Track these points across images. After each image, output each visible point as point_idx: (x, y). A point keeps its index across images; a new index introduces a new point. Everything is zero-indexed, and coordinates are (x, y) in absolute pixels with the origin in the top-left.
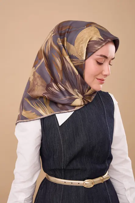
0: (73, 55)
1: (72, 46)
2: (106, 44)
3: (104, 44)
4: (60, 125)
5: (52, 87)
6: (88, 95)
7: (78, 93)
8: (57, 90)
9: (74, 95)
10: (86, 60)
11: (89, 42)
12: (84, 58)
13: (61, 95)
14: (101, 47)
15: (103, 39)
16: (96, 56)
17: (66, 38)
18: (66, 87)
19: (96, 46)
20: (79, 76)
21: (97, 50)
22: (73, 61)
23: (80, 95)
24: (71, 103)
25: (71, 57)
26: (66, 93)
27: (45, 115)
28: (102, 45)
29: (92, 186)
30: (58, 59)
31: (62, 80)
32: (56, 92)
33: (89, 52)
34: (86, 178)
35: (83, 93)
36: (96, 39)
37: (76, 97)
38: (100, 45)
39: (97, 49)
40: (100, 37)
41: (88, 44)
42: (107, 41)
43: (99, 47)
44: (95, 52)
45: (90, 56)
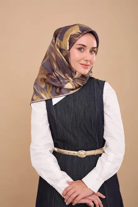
0: (63, 48)
1: (62, 42)
2: (83, 35)
3: (81, 36)
5: (52, 75)
6: (76, 79)
8: (55, 77)
10: (69, 50)
11: (70, 36)
12: (68, 48)
13: (57, 80)
14: (79, 38)
15: (81, 32)
16: (76, 46)
18: (60, 73)
19: (75, 38)
20: (67, 63)
21: (76, 41)
22: (63, 53)
23: (70, 78)
24: (64, 86)
25: (61, 50)
26: (60, 79)
30: (53, 53)
31: (57, 68)
33: (72, 43)
35: (72, 77)
37: (68, 81)
38: (78, 36)
40: (79, 31)
41: (70, 38)
42: (83, 33)
43: (77, 39)
44: (75, 42)
45: (72, 47)
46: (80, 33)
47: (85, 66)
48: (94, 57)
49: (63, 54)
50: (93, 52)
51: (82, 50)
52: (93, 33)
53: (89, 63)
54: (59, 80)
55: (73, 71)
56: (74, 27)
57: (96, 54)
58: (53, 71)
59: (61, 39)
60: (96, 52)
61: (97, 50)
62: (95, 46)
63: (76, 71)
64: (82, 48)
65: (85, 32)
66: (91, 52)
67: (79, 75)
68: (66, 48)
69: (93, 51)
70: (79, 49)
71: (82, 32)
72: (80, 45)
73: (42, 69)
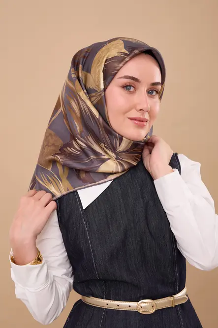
0: (91, 87)
1: (89, 74)
2: (131, 59)
3: (127, 59)
4: (84, 208)
5: (71, 146)
6: (123, 152)
7: (107, 151)
8: (78, 150)
9: (103, 153)
10: (105, 90)
11: (106, 62)
12: (102, 87)
13: (83, 156)
14: (124, 64)
15: (127, 52)
16: (118, 81)
17: (80, 66)
18: (89, 143)
19: (116, 65)
20: (101, 119)
21: (119, 70)
23: (110, 153)
24: (99, 167)
25: (89, 92)
26: (90, 153)
27: (58, 195)
28: (124, 61)
29: (153, 311)
30: (74, 101)
31: (81, 132)
32: (78, 153)
33: (109, 75)
34: (140, 297)
35: (114, 150)
36: (116, 55)
37: (107, 157)
38: (122, 61)
39: (118, 68)
40: (124, 51)
41: (105, 65)
42: (133, 54)
43: (121, 65)
44: (116, 73)
45: (109, 83)
46: (125, 54)
47: (139, 122)
48: (155, 104)
49: (93, 99)
50: (155, 93)
51: (132, 89)
52: (151, 53)
53: (147, 116)
54: (87, 155)
55: (116, 137)
56: (113, 43)
57: (160, 98)
58: (74, 137)
59: (88, 70)
60: (160, 94)
61: (163, 89)
62: (158, 79)
63: (122, 136)
64: (130, 86)
65: (136, 51)
66: (150, 92)
67: (129, 143)
68: (98, 86)
69: (154, 90)
70: (126, 87)
71: (131, 52)
72: (126, 77)
73: (50, 134)
